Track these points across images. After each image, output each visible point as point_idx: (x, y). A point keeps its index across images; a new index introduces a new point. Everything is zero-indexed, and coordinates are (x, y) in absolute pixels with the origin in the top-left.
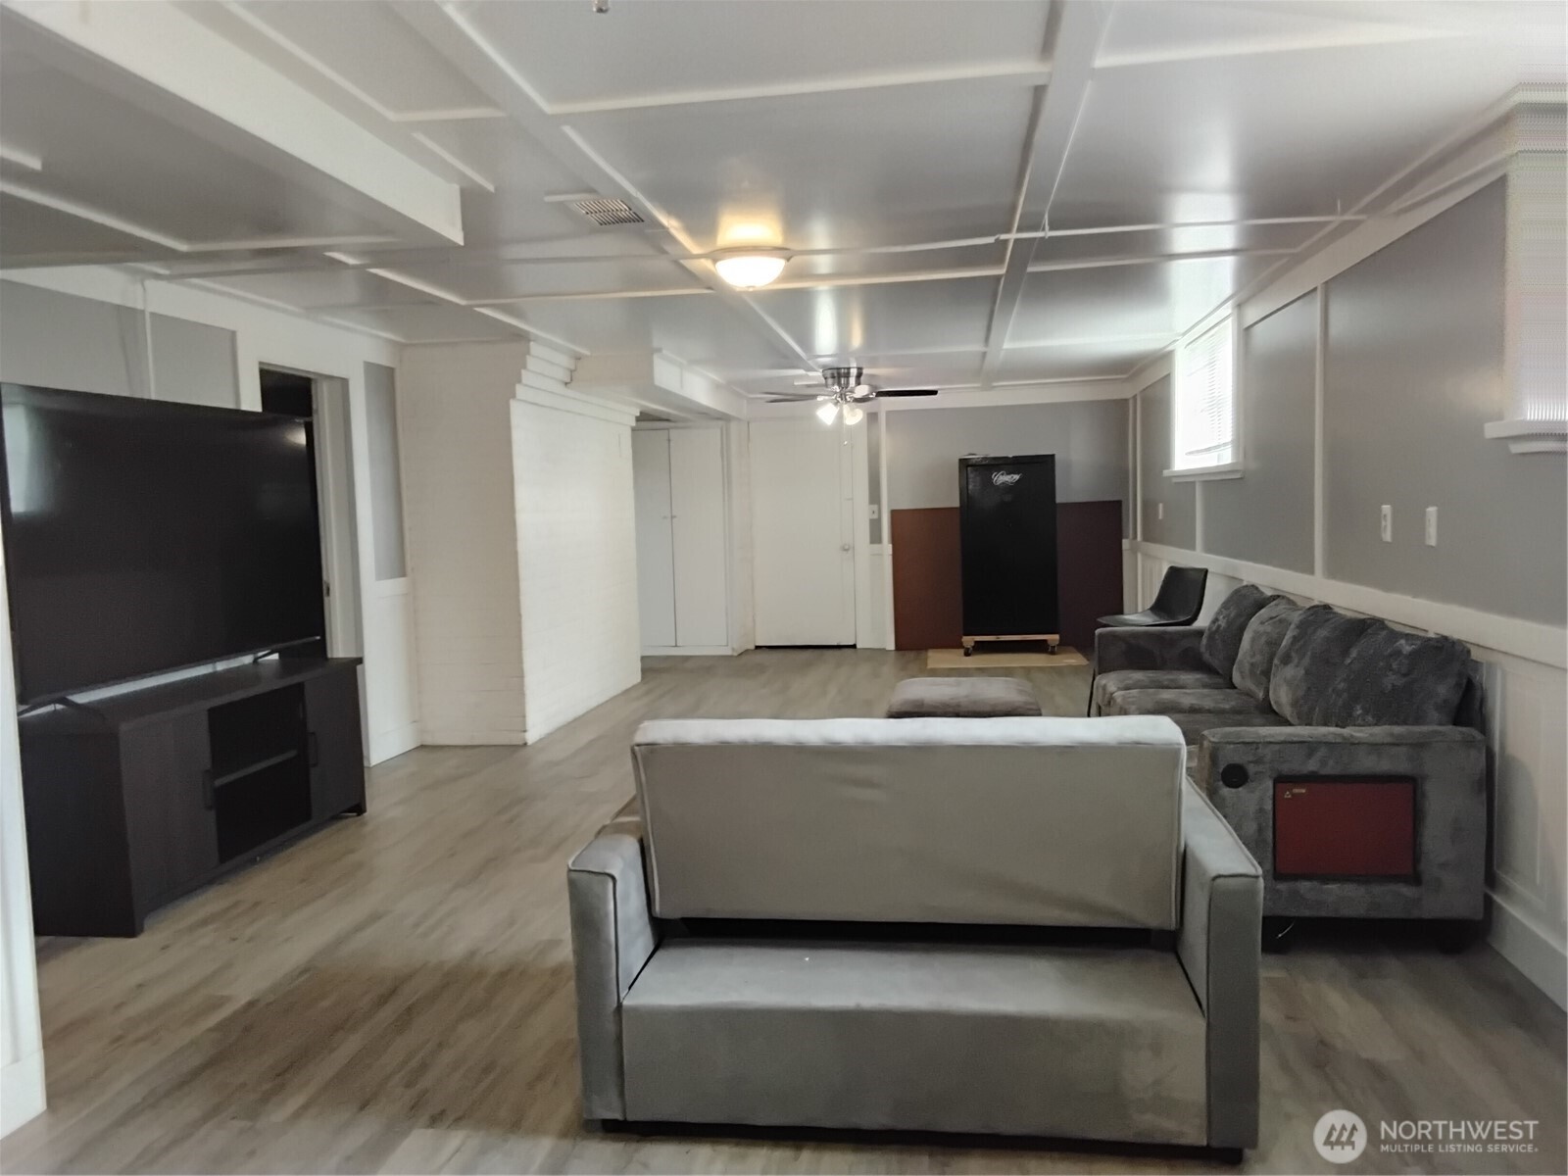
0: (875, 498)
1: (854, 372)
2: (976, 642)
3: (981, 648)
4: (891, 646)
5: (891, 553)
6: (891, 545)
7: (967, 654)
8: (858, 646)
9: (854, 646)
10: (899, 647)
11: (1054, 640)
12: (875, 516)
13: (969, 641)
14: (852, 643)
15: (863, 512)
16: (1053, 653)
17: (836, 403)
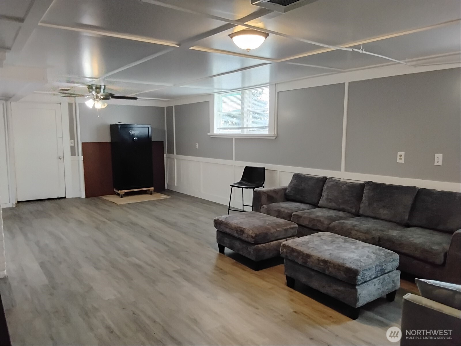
0: (72, 137)
1: (103, 87)
2: (125, 192)
3: (127, 194)
4: (84, 196)
5: (83, 160)
6: (82, 157)
7: (122, 197)
8: (67, 197)
9: (65, 198)
10: (87, 196)
11: (152, 189)
12: (73, 145)
13: (122, 192)
14: (64, 197)
15: (67, 143)
16: (151, 194)
17: (94, 99)
